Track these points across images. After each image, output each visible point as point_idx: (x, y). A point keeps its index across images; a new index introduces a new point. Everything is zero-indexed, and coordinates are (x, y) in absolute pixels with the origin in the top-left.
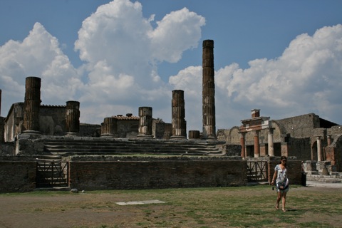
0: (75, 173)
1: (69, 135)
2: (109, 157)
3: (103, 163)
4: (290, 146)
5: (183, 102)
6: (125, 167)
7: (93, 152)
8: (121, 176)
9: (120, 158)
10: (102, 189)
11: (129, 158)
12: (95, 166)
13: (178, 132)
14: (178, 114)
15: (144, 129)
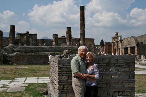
0: (16, 59)
1: (25, 46)
2: (29, 54)
3: (26, 56)
4: (139, 48)
5: (71, 32)
6: (34, 57)
7: (30, 52)
8: (33, 60)
9: (33, 54)
10: (26, 64)
11: (36, 54)
12: (23, 57)
13: (68, 43)
14: (68, 37)
15: (54, 43)
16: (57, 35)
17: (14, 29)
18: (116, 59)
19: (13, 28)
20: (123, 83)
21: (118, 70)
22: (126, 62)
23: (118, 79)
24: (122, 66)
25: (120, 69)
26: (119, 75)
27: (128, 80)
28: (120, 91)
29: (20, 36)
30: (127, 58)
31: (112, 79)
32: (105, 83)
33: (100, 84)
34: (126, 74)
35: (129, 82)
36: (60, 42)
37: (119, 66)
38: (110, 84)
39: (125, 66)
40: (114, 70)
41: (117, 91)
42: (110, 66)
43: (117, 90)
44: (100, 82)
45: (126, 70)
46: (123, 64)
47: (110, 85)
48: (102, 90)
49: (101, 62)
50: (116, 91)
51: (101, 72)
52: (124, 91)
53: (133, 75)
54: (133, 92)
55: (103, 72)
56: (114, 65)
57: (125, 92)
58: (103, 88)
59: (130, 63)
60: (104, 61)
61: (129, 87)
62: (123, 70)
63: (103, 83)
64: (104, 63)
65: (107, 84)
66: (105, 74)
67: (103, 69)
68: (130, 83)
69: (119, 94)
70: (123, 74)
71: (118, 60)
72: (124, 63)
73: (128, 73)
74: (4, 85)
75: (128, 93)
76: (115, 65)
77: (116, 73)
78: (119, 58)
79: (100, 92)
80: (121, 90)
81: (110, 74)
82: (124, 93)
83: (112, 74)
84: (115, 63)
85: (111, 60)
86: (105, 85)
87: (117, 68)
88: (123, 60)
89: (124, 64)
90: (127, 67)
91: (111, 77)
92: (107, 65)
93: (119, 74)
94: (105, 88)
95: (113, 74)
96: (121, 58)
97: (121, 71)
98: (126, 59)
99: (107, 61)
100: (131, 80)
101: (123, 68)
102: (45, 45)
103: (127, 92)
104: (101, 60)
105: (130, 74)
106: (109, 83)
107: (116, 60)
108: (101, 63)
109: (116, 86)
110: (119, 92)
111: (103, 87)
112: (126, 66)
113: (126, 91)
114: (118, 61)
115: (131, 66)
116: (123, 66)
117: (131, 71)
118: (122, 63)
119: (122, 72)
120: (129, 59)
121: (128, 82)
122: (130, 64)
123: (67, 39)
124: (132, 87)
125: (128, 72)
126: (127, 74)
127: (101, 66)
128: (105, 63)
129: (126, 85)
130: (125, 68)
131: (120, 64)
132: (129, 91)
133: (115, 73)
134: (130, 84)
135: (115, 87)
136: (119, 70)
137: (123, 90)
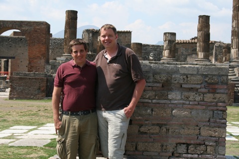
13: (201, 55)
14: (201, 39)
15: (166, 53)
16: (174, 34)
17: (76, 18)
18: (184, 74)
19: (72, 17)
20: (197, 126)
21: (188, 98)
22: (206, 81)
23: (187, 117)
24: (197, 90)
25: (192, 95)
26: (190, 109)
27: (209, 121)
28: (190, 144)
29: (91, 35)
30: (209, 73)
31: (174, 116)
32: (158, 125)
33: (146, 125)
34: (204, 107)
35: (213, 124)
36: (184, 53)
37: (191, 89)
38: (167, 127)
39: (203, 90)
40: (179, 97)
41: (184, 144)
42: (171, 90)
43: (184, 141)
44: (147, 121)
45: (205, 100)
46: (199, 86)
47: (168, 130)
48: (151, 138)
49: (151, 80)
50: (180, 144)
51: (150, 101)
52: (200, 144)
53: (221, 111)
54: (220, 148)
55: (154, 101)
56: (179, 86)
57: (203, 147)
58: (153, 134)
59: (217, 83)
60: (158, 77)
61: (211, 137)
62: (198, 98)
63: (153, 125)
64: (156, 82)
65: (160, 126)
66: (158, 105)
67: (154, 93)
68: (215, 127)
69: (187, 150)
70: (199, 107)
71: (188, 76)
72: (202, 83)
73: (210, 106)
74: (13, 134)
75: (209, 149)
76: (181, 86)
77: (184, 104)
78: (191, 73)
79: (146, 142)
80: (192, 142)
81: (170, 105)
82: (198, 148)
83: (173, 106)
84: (181, 82)
85: (173, 76)
86: (157, 128)
87: (186, 94)
88: (199, 77)
89: (203, 85)
90: (209, 92)
91: (172, 112)
92: (163, 86)
93: (189, 106)
94: (157, 134)
95: (176, 106)
96: (195, 73)
97: (195, 101)
98: (206, 76)
99: (164, 77)
100: (215, 122)
101: (200, 95)
102: (151, 58)
103: (207, 146)
104: (151, 75)
105: (215, 108)
106: (165, 125)
107: (184, 77)
108: (150, 82)
109: (182, 131)
110: (188, 145)
111: (151, 131)
112: (207, 90)
113: (204, 144)
114: (189, 79)
115: (217, 92)
116: (199, 90)
117: (217, 103)
118: (198, 84)
119: (196, 103)
120: (214, 75)
121: (209, 126)
122: (217, 86)
123: (198, 44)
124: (219, 137)
125: (209, 104)
126: (209, 108)
127: (151, 88)
128: (159, 82)
129: (205, 132)
130: (204, 93)
131: (193, 86)
132: (211, 146)
133: (180, 104)
134: (215, 129)
135: (180, 133)
136: (190, 99)
137: (198, 142)
